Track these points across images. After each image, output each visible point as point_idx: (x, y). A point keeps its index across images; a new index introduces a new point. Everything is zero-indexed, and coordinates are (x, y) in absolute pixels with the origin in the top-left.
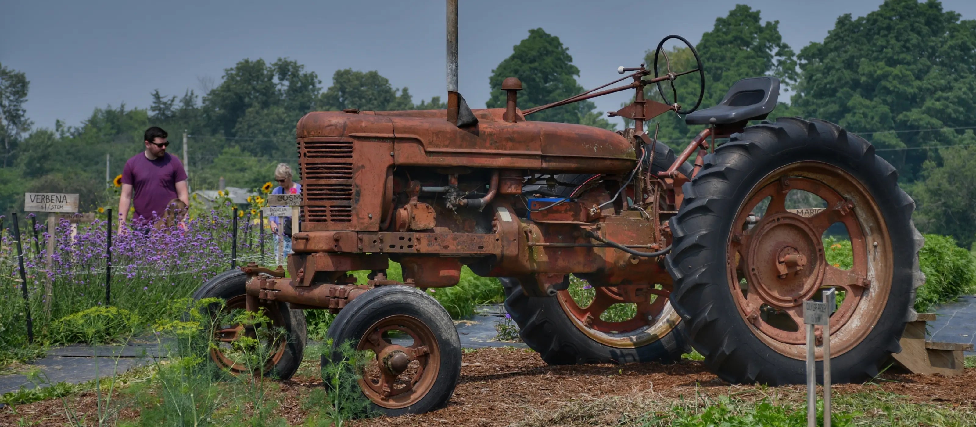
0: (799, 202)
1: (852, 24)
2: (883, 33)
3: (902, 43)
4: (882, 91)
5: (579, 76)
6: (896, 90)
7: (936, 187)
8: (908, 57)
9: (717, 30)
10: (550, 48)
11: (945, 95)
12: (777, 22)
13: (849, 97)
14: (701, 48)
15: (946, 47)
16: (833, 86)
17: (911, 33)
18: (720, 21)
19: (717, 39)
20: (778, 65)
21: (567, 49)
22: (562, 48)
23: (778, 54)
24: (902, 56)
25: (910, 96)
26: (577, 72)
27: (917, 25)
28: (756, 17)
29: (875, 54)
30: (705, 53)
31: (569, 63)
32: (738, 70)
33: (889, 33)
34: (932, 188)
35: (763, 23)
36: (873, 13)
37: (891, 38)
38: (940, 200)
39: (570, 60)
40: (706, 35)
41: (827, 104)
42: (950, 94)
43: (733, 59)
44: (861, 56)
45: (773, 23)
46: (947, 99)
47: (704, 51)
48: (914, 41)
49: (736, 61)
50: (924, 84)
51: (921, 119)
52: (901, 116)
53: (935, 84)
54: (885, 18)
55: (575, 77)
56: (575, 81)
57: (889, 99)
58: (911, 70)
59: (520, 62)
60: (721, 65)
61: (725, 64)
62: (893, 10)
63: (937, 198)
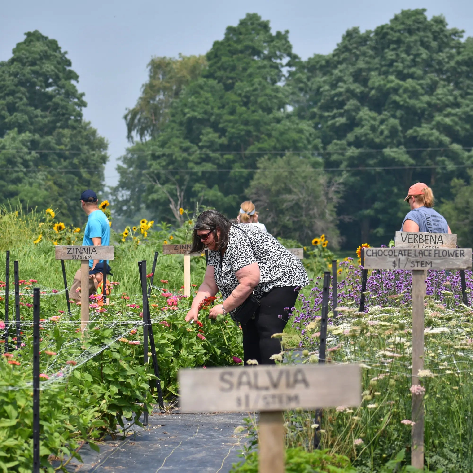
0: (315, 217)
1: (360, 37)
2: (392, 46)
3: (412, 57)
4: (391, 106)
5: (78, 82)
6: (406, 105)
7: (464, 205)
8: (419, 72)
9: (227, 39)
10: (50, 52)
11: (453, 111)
12: (287, 32)
13: (357, 110)
14: (213, 56)
15: (452, 63)
16: (341, 99)
17: (421, 48)
18: (230, 30)
19: (228, 48)
20: (289, 76)
21: (66, 53)
22: (60, 52)
23: (289, 64)
24: (413, 70)
25: (419, 111)
26: (76, 77)
27: (426, 39)
28: (265, 27)
29: (384, 69)
30: (216, 63)
31: (68, 68)
32: (251, 81)
33: (399, 47)
34: (459, 206)
35: (273, 32)
36: (382, 27)
37: (401, 52)
38: (467, 218)
39: (69, 64)
40: (216, 44)
41: (334, 117)
42: (457, 110)
43: (245, 69)
44: (370, 70)
45: (283, 33)
46: (455, 115)
47: (215, 60)
48: (424, 56)
49: (250, 71)
50: (434, 100)
51: (431, 135)
52: (410, 132)
53: (444, 100)
54: (395, 32)
55: (73, 82)
56: (74, 87)
57: (399, 113)
58: (420, 85)
59: (20, 65)
60: (233, 75)
61: (237, 74)
62: (403, 23)
63: (464, 216)
